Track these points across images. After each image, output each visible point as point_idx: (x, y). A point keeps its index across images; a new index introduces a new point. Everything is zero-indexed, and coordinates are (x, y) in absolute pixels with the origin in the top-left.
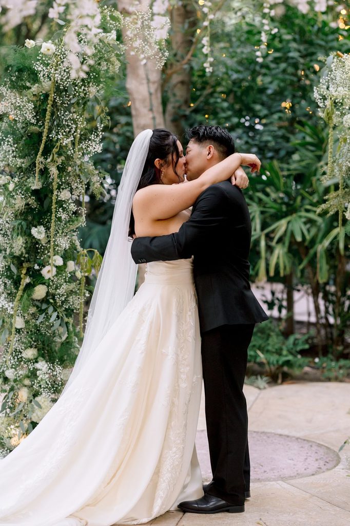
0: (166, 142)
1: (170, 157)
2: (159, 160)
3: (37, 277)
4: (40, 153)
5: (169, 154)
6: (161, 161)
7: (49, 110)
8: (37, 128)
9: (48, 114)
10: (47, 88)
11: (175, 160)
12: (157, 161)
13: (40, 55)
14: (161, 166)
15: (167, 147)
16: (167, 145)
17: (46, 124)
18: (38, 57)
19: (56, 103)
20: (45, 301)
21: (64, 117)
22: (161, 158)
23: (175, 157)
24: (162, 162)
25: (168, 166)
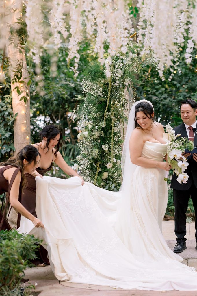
3: (104, 169)
4: (106, 111)
8: (104, 99)
9: (109, 92)
10: (109, 80)
17: (108, 97)
19: (113, 87)
20: (108, 179)
21: (117, 94)
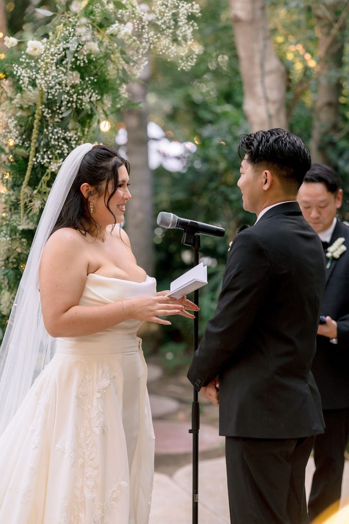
0: (104, 164)
1: (104, 185)
2: (88, 186)
4: (25, 183)
5: (103, 180)
6: (90, 187)
7: (35, 126)
8: (22, 150)
9: (35, 131)
10: (33, 98)
11: (110, 191)
12: (84, 187)
13: (24, 56)
14: (90, 194)
15: (101, 171)
16: (102, 168)
17: (32, 144)
18: (21, 60)
19: (45, 117)
21: (53, 135)
22: (91, 184)
23: (110, 186)
24: (91, 189)
25: (99, 197)
